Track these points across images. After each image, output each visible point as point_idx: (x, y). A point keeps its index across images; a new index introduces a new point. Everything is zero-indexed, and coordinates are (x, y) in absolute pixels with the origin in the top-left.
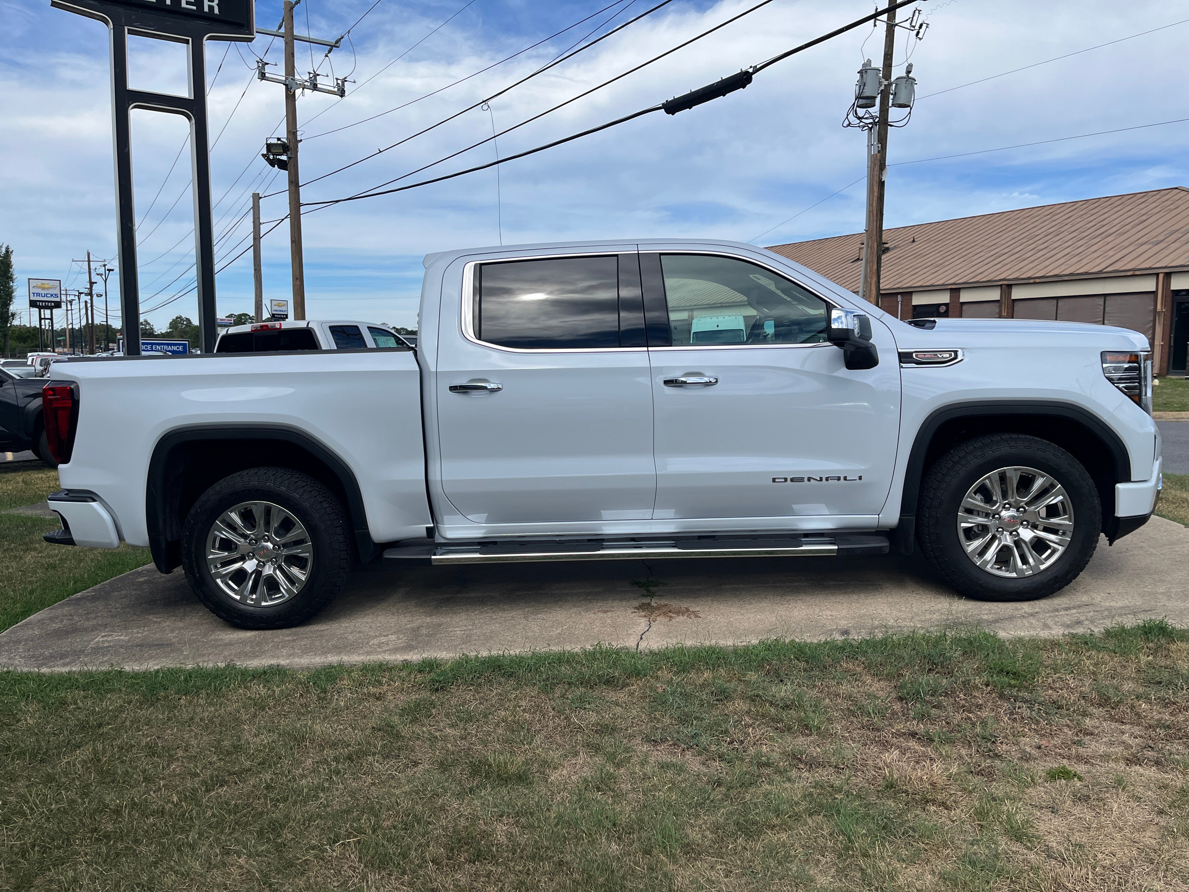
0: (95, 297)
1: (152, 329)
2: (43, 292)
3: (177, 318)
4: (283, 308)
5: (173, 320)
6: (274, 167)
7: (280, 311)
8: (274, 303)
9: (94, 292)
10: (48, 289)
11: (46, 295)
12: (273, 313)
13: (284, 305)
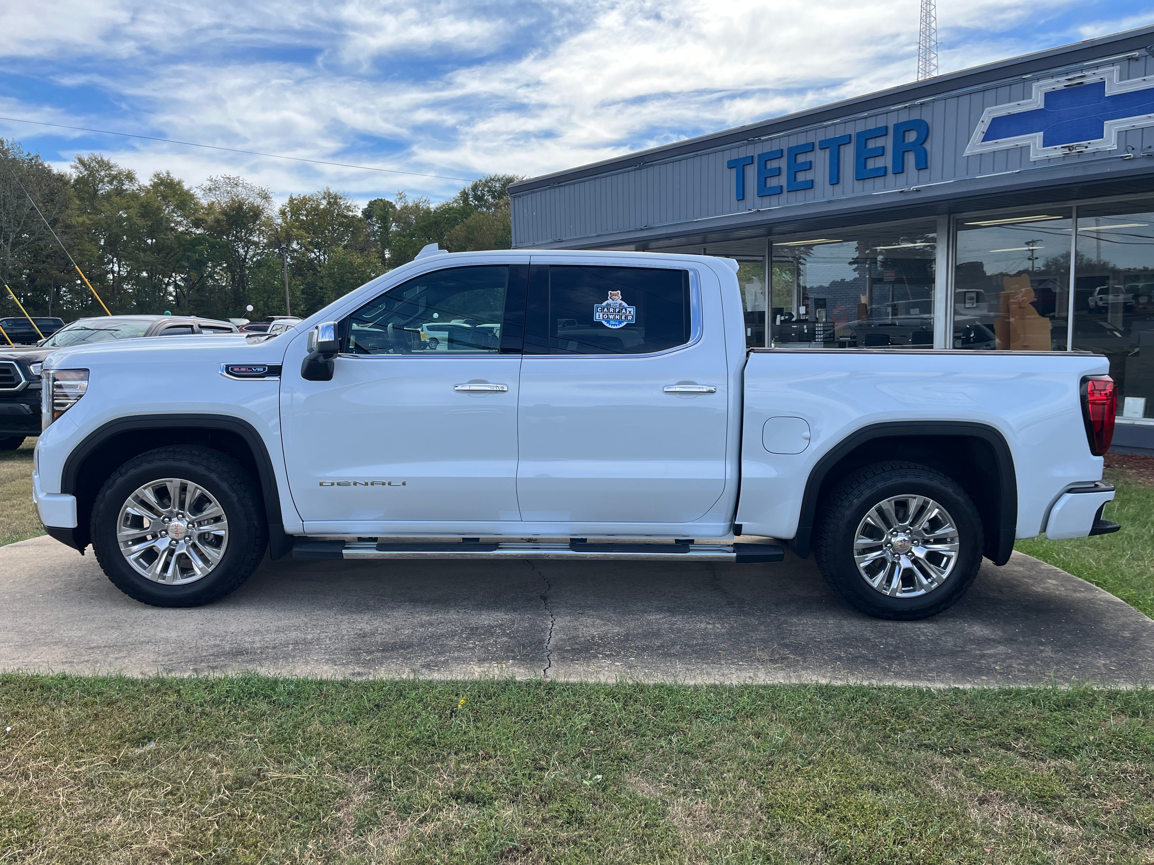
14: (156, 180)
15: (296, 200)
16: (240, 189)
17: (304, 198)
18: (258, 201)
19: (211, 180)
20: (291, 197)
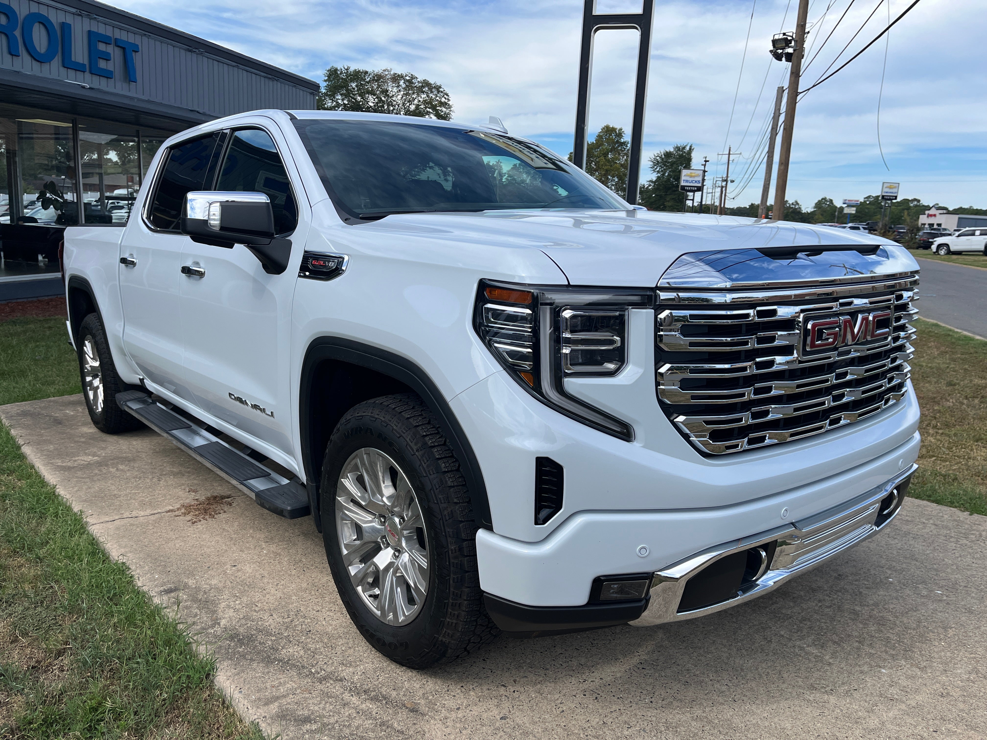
0: (729, 182)
1: (800, 208)
2: (690, 179)
3: (822, 199)
4: (894, 190)
5: (819, 201)
6: (781, 60)
7: (890, 193)
8: (885, 185)
9: (729, 179)
10: (694, 177)
11: (692, 182)
12: (884, 194)
13: (895, 187)
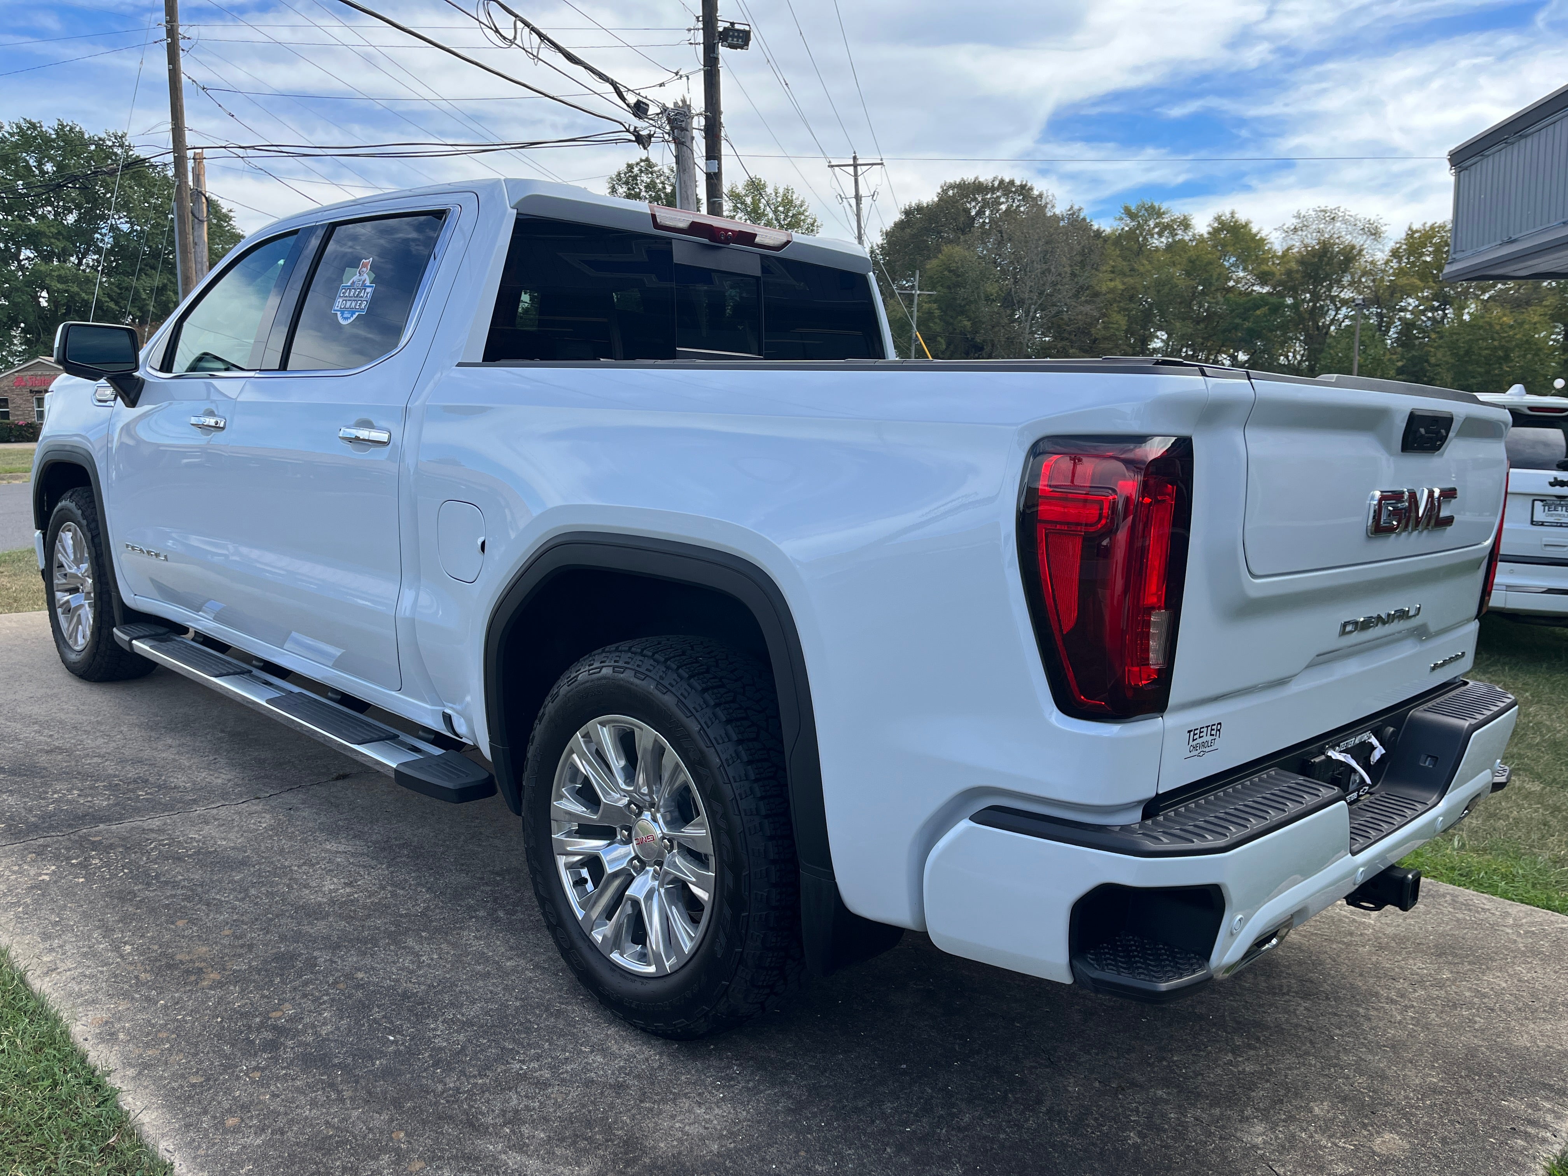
14: (1216, 225)
15: (1417, 231)
16: (1338, 224)
17: (1432, 228)
18: (1359, 241)
19: (1298, 216)
20: (1410, 229)
